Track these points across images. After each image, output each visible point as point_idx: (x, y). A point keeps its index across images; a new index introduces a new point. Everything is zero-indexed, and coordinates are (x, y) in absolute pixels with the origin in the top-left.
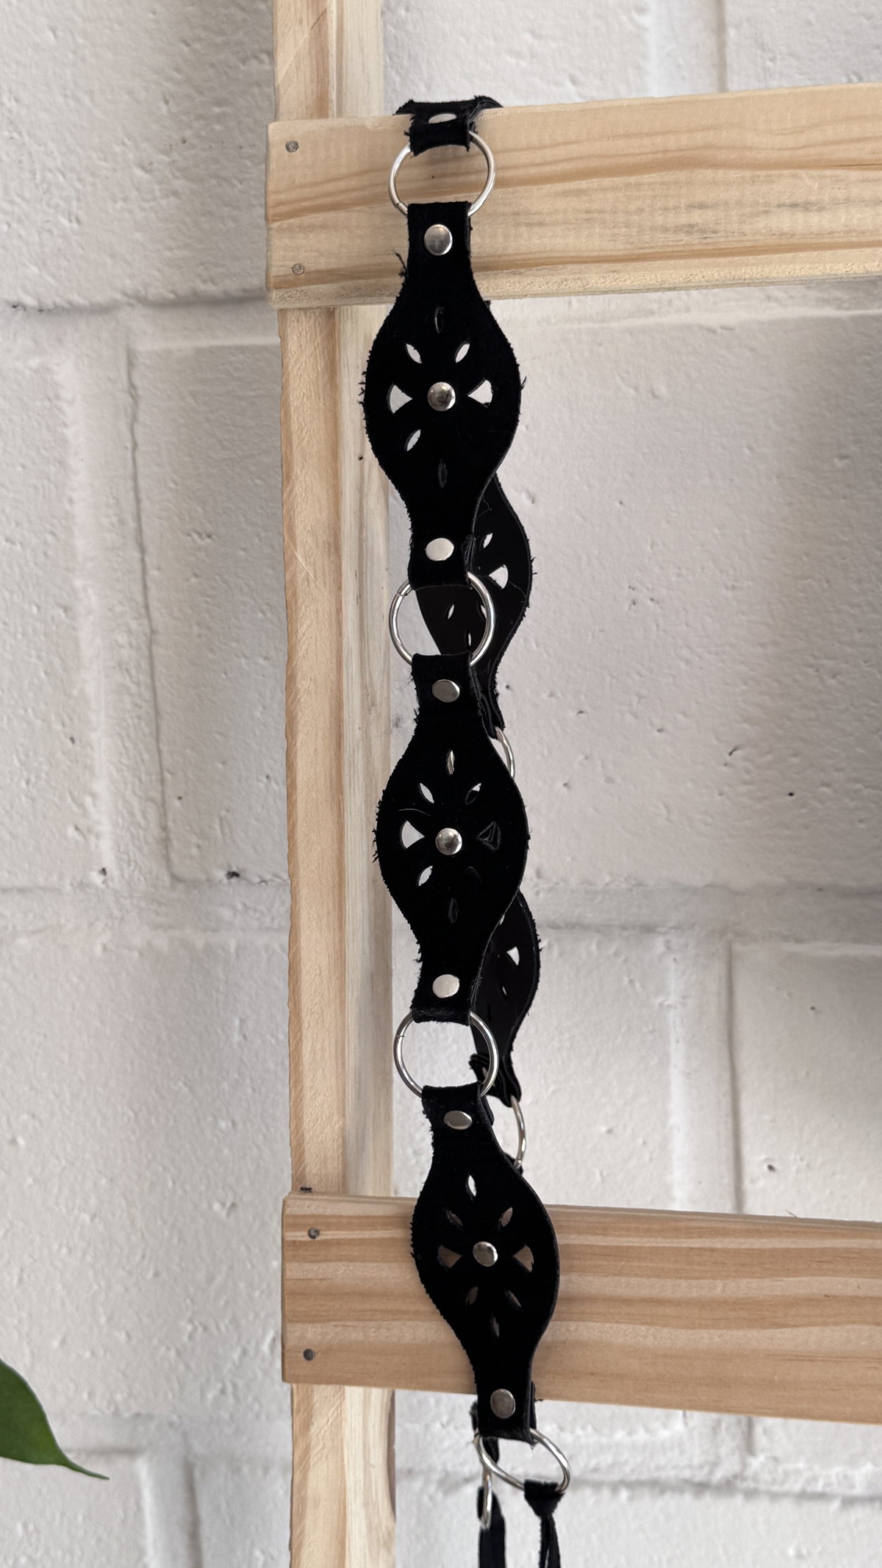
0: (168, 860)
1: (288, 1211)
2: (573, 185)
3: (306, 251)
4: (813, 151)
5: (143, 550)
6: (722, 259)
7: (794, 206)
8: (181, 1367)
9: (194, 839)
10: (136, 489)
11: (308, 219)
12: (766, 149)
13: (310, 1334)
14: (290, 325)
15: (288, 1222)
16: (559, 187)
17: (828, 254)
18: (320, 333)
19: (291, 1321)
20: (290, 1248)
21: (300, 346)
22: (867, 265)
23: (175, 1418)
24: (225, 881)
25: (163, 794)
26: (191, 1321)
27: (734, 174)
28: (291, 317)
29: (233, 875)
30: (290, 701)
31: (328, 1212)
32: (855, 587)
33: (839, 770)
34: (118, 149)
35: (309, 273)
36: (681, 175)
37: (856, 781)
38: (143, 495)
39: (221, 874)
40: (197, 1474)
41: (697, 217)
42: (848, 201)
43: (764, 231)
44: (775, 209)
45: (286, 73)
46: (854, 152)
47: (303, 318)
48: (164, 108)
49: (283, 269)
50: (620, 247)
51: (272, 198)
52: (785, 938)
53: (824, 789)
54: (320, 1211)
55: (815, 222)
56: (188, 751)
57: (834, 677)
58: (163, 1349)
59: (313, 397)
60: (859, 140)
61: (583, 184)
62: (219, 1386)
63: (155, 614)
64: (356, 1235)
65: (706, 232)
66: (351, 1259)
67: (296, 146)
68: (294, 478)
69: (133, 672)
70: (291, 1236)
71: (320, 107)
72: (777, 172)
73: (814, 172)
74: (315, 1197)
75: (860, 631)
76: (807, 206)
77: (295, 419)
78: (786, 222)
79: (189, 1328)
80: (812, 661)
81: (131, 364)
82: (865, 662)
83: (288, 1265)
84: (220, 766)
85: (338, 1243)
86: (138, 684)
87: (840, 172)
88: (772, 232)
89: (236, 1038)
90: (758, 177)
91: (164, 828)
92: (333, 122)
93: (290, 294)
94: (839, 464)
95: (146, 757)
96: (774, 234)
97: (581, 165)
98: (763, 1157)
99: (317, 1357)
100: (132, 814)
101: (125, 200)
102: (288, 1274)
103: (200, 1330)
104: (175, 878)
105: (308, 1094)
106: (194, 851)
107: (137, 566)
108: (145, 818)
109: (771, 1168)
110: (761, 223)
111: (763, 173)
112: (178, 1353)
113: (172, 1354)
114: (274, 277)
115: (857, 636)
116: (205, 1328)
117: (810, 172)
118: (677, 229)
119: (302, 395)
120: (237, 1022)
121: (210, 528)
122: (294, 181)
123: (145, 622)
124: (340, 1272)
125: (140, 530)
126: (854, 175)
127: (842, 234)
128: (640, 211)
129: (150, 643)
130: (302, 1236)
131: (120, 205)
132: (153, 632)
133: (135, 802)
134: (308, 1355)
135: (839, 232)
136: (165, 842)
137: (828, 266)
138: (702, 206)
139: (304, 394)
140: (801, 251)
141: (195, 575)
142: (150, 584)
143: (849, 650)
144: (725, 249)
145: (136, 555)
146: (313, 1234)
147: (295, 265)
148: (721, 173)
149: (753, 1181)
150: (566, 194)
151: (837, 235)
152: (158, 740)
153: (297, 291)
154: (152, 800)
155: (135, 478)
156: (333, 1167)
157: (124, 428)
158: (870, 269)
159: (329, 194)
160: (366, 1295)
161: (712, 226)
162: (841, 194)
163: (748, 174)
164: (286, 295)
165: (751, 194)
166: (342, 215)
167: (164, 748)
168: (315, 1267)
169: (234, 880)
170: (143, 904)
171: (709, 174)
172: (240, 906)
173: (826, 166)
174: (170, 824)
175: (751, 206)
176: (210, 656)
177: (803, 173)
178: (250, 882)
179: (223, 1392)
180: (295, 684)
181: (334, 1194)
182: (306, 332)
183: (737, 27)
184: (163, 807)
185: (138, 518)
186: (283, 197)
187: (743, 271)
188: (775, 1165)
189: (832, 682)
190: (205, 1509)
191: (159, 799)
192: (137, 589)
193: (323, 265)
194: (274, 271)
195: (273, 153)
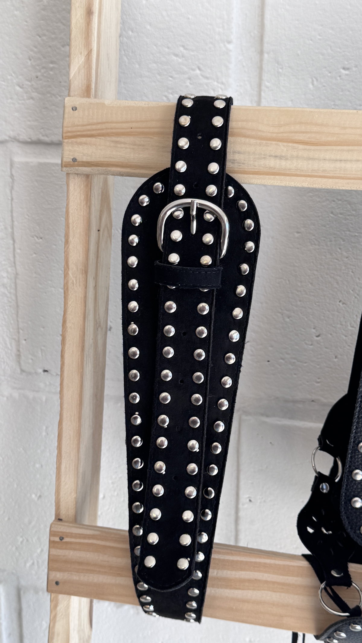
0: (19, 363)
1: (52, 529)
3: (78, 153)
4: (285, 135)
5: (14, 241)
6: (246, 175)
7: (276, 157)
8: (17, 554)
9: (30, 356)
10: (12, 216)
11: (79, 140)
12: (266, 132)
13: (58, 576)
14: (71, 180)
15: (52, 533)
17: (288, 177)
18: (83, 184)
19: (51, 570)
20: (51, 543)
21: (75, 189)
22: (303, 184)
23: (14, 571)
24: (42, 373)
25: (19, 338)
26: (22, 537)
27: (253, 141)
28: (71, 176)
29: (45, 371)
30: (64, 331)
31: (68, 531)
32: (299, 284)
33: (288, 354)
34: (9, 77)
35: (79, 162)
37: (295, 359)
38: (15, 220)
39: (41, 371)
40: (22, 592)
42: (297, 157)
43: (263, 165)
44: (268, 157)
45: (74, 74)
46: (301, 137)
47: (76, 177)
48: (29, 62)
49: (68, 159)
51: (65, 129)
52: (262, 415)
53: (281, 361)
54: (65, 531)
55: (284, 164)
56: (30, 323)
57: (289, 318)
58: (10, 546)
59: (79, 210)
60: (303, 132)
62: (31, 562)
63: (18, 267)
64: (78, 540)
65: (240, 164)
66: (75, 549)
67: (76, 109)
68: (69, 242)
69: (8, 288)
70: (53, 539)
71: (87, 92)
72: (270, 142)
73: (285, 144)
74: (63, 524)
75: (300, 301)
76: (281, 157)
77: (71, 218)
78: (272, 163)
79: (21, 539)
80: (280, 311)
81: (12, 165)
82: (301, 313)
83: (51, 550)
84: (42, 329)
85: (71, 543)
86: (10, 293)
87: (295, 145)
88: (266, 166)
89: (44, 434)
90: (263, 143)
91: (19, 351)
92: (92, 100)
93: (70, 169)
94: (297, 235)
95: (12, 322)
96: (267, 167)
98: (247, 496)
99: (60, 584)
100: (6, 344)
101: (11, 98)
102: (51, 553)
103: (25, 541)
104: (22, 371)
105: (63, 484)
106: (30, 361)
107: (12, 247)
108: (11, 346)
109: (250, 501)
110: (262, 162)
112: (17, 548)
113: (14, 548)
114: (65, 162)
115: (299, 303)
116: (27, 540)
117: (283, 143)
119: (74, 208)
120: (44, 428)
121: (41, 235)
122: (74, 123)
123: (14, 269)
124: (71, 554)
125: (13, 233)
126: (301, 147)
127: (294, 170)
129: (16, 278)
130: (57, 539)
131: (9, 101)
132: (17, 274)
133: (7, 339)
134: (57, 583)
135: (293, 170)
136: (19, 356)
137: (287, 183)
139: (75, 208)
140: (277, 175)
141: (35, 253)
142: (17, 255)
143: (295, 308)
144: (247, 171)
145: (11, 242)
146: (61, 539)
147: (73, 158)
148: (247, 140)
149: (243, 505)
151: (292, 170)
152: (17, 316)
153: (74, 169)
154: (14, 339)
155: (12, 212)
156: (72, 512)
157: (8, 191)
158: (304, 186)
159: (89, 130)
160: (80, 563)
161: (242, 161)
162: (295, 154)
163: (258, 141)
164: (69, 170)
165: (259, 150)
166: (93, 139)
167: (20, 320)
168: (61, 551)
169: (46, 373)
170: (9, 379)
172: (48, 383)
173: (290, 142)
174: (21, 350)
175: (259, 155)
176: (40, 286)
177: (280, 144)
178: (52, 375)
179: (33, 564)
180: (66, 325)
181: (71, 522)
182: (77, 184)
183: (268, 53)
184: (18, 342)
185: (12, 228)
186: (69, 129)
187: (254, 181)
188: (252, 499)
189: (287, 320)
190: (24, 606)
191: (17, 339)
192: (11, 256)
193: (85, 159)
194: (65, 160)
195: (67, 110)
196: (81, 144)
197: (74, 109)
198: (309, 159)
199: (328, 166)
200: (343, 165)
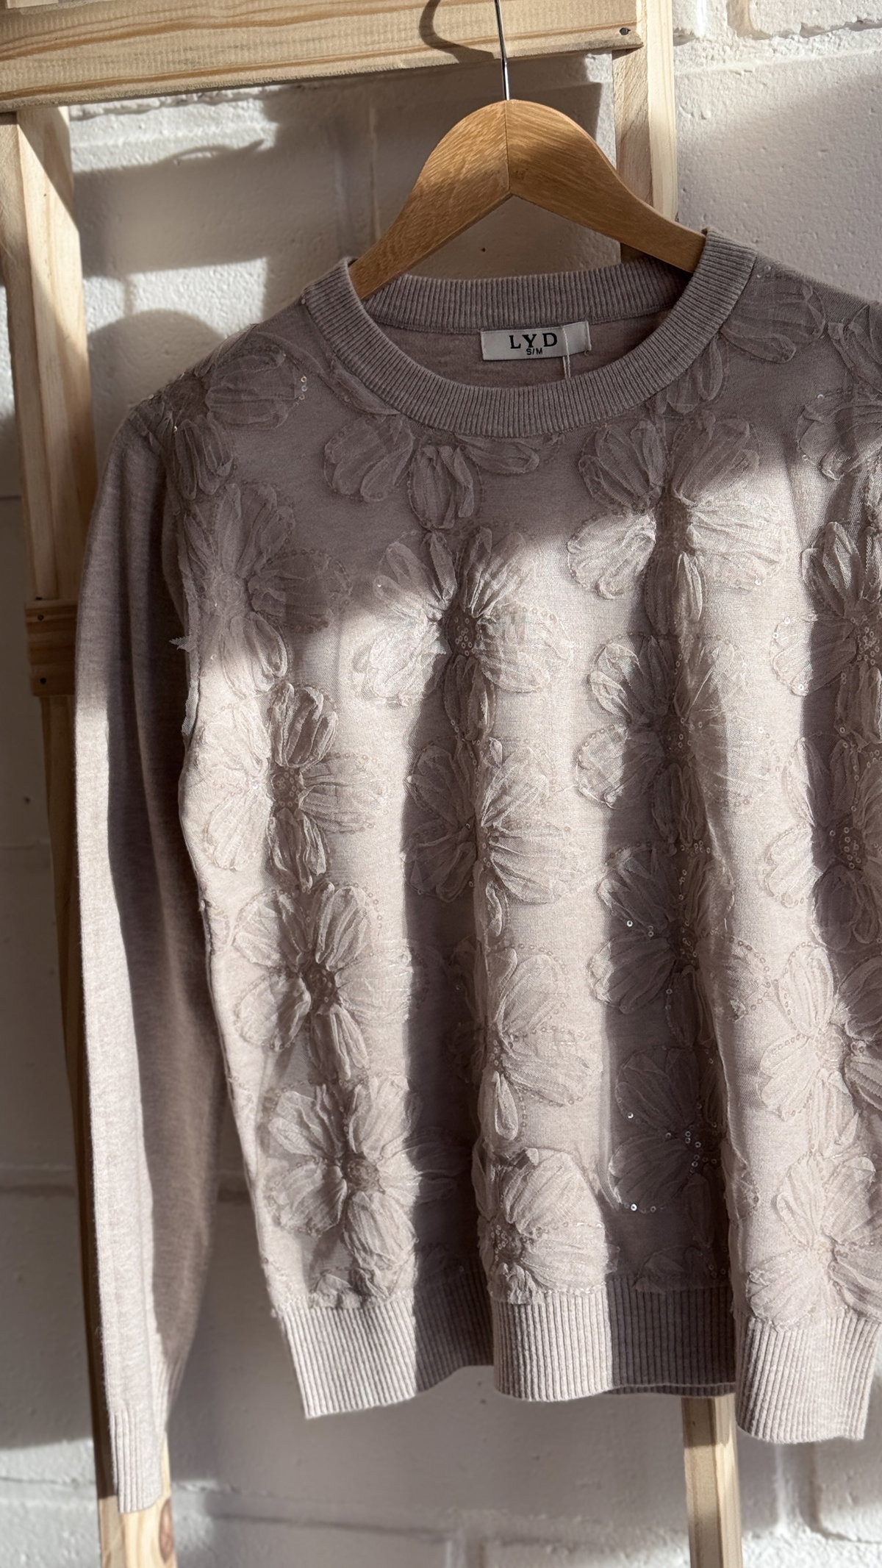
2: (126, 41)
16: (120, 42)
36: (180, 33)
41: (189, 55)
50: (153, 72)
61: (132, 40)
97: (130, 29)
111: (219, 30)
150: (124, 45)
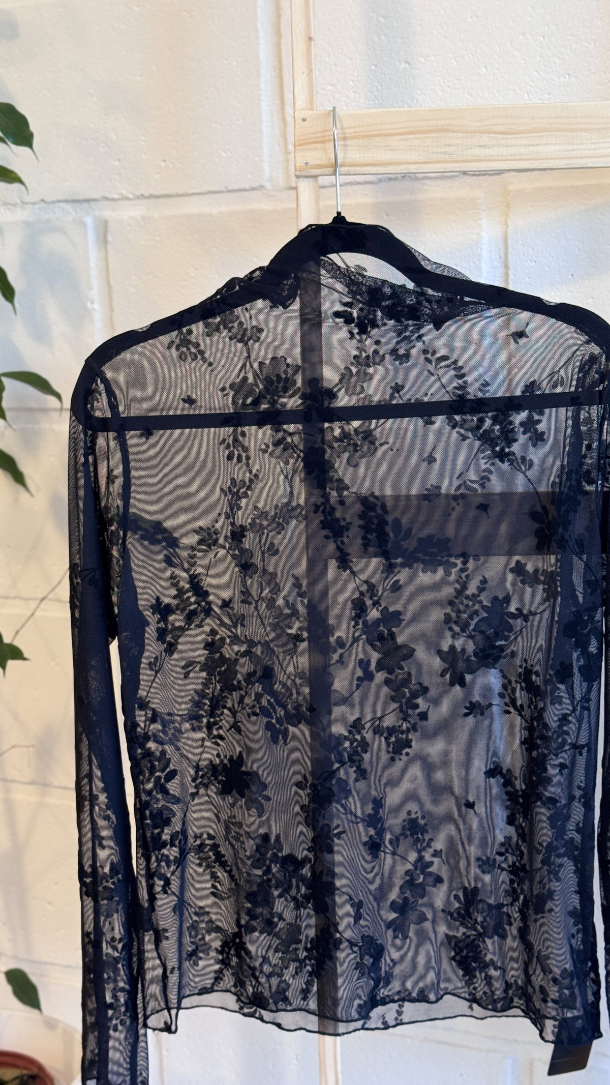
3: (309, 158)
4: (486, 128)
7: (480, 146)
11: (309, 146)
12: (471, 127)
14: (301, 182)
17: (491, 163)
18: (312, 185)
21: (304, 189)
27: (460, 135)
28: (301, 179)
35: (311, 165)
42: (498, 145)
43: (470, 155)
44: (474, 147)
45: (298, 91)
46: (500, 129)
47: (306, 179)
49: (301, 164)
51: (296, 138)
55: (487, 152)
60: (501, 125)
65: (451, 155)
67: (306, 120)
71: (311, 105)
72: (474, 135)
73: (487, 135)
76: (485, 147)
78: (477, 151)
87: (495, 135)
88: (473, 155)
90: (468, 136)
93: (303, 173)
117: (485, 135)
118: (441, 153)
122: (305, 132)
126: (500, 136)
128: (428, 146)
138: (449, 145)
147: (306, 162)
148: (455, 134)
153: (306, 172)
159: (318, 137)
162: (496, 143)
163: (464, 135)
165: (466, 142)
171: (451, 135)
173: (491, 133)
175: (466, 146)
177: (483, 135)
182: (306, 184)
186: (301, 138)
193: (316, 162)
194: (298, 165)
195: (297, 122)
196: (311, 149)
197: (304, 120)
198: (507, 146)
199: (523, 150)
200: (535, 148)
